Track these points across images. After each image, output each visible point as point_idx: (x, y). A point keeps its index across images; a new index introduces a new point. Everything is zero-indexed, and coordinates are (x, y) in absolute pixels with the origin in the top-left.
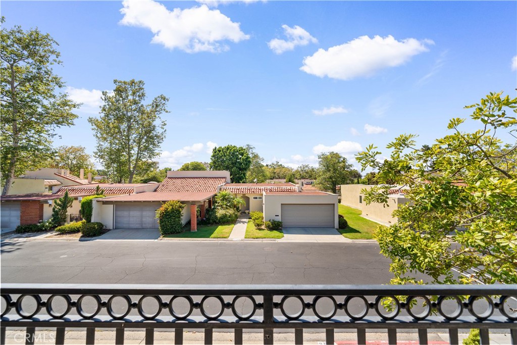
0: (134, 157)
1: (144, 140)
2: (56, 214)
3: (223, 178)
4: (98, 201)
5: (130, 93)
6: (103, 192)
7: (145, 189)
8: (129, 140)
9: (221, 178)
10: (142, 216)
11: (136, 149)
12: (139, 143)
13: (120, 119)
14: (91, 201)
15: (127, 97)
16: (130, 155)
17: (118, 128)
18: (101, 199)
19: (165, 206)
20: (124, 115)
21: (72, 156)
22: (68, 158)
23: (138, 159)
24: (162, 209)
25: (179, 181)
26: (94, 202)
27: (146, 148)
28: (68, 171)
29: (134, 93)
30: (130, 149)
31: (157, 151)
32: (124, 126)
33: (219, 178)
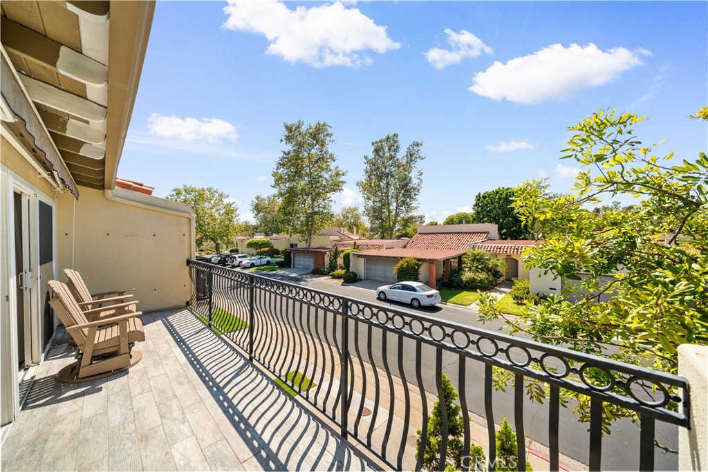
0: (394, 213)
1: (401, 195)
2: (331, 264)
3: (484, 233)
4: (354, 254)
5: (386, 150)
6: (358, 246)
7: (395, 245)
8: (388, 196)
9: (481, 233)
10: (385, 271)
11: (395, 204)
12: (397, 199)
13: (380, 178)
14: (349, 254)
15: (384, 154)
16: (389, 212)
17: (379, 186)
18: (355, 253)
19: (401, 262)
20: (382, 172)
21: (350, 216)
22: (348, 217)
23: (397, 215)
24: (398, 265)
25: (429, 237)
26: (351, 255)
27: (404, 203)
28: (346, 229)
29: (390, 149)
30: (389, 205)
31: (414, 204)
32: (383, 184)
33: (478, 233)
